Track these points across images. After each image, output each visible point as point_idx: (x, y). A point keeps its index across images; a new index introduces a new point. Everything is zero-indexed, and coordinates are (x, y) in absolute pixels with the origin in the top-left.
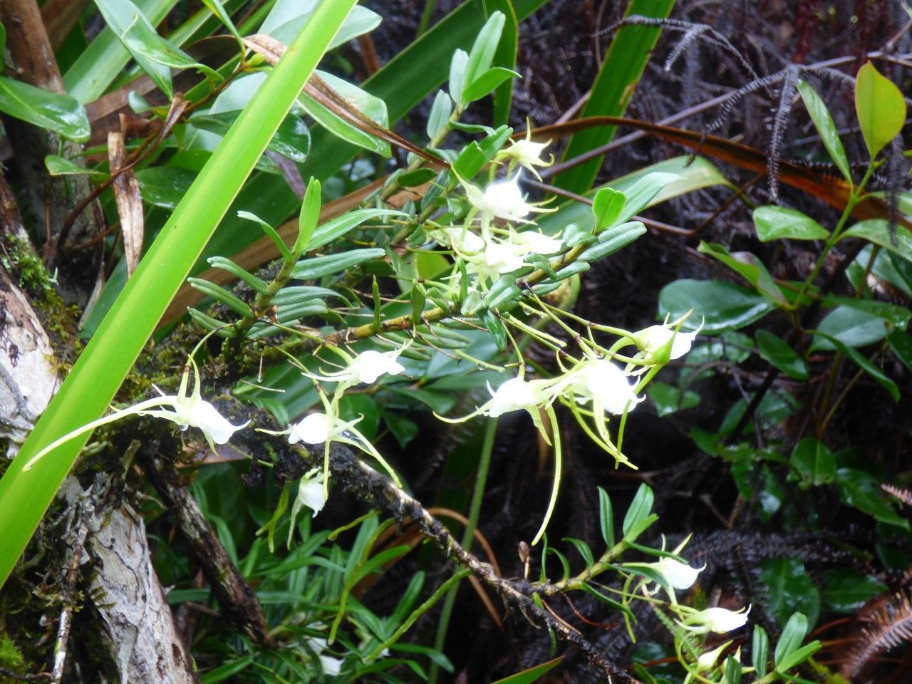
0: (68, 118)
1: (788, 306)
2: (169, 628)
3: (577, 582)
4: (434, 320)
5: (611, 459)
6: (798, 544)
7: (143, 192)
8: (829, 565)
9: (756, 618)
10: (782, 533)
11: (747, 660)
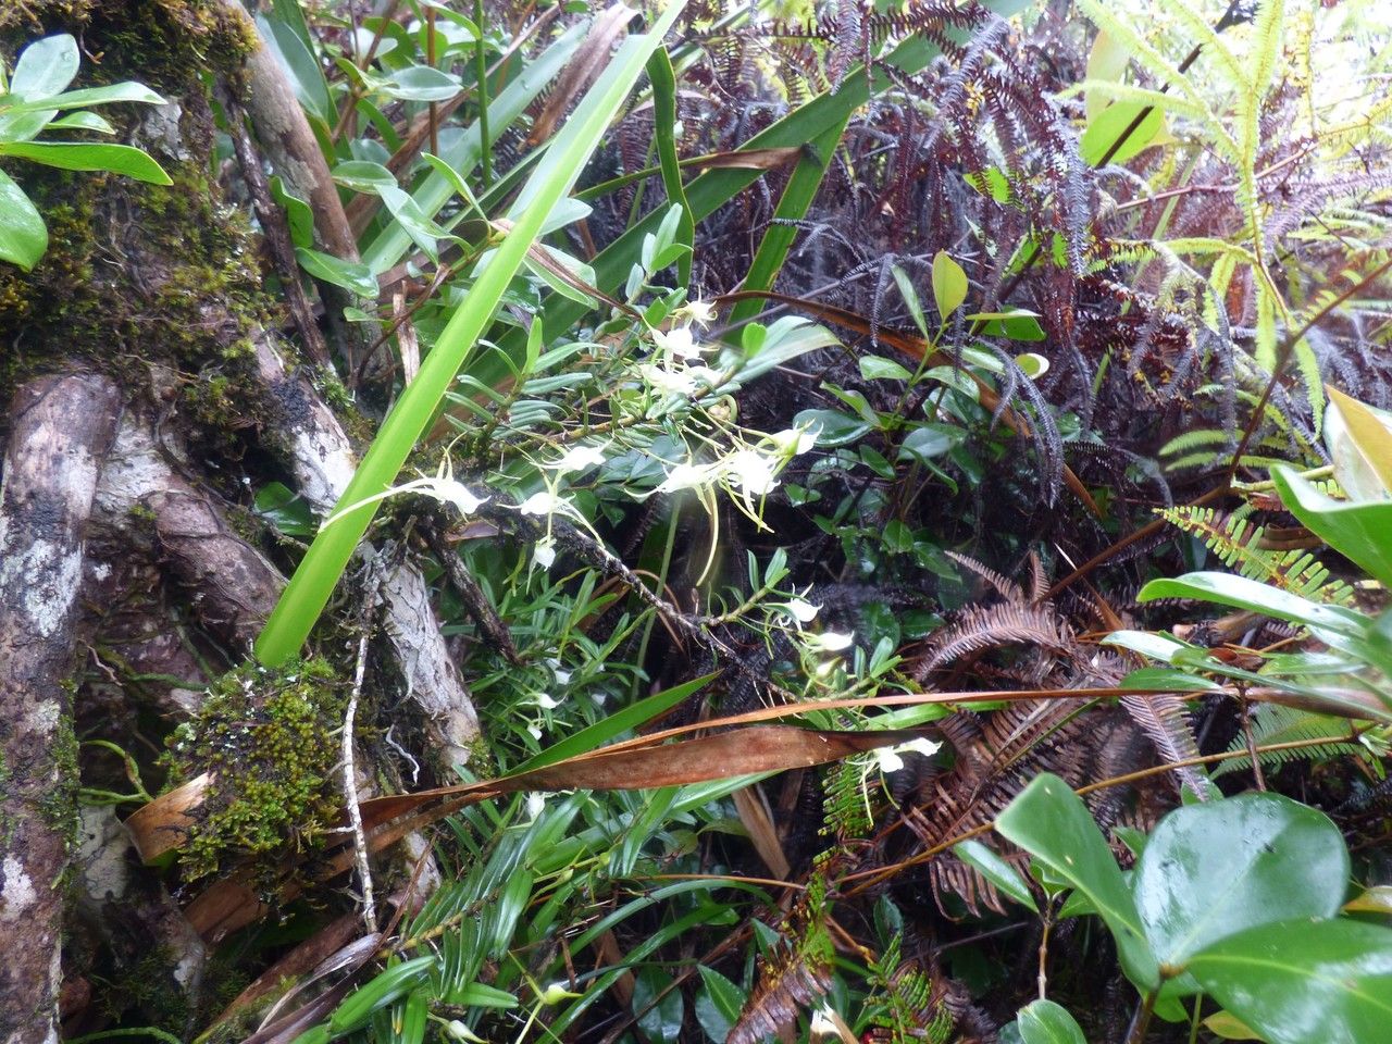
0: (365, 282)
1: (884, 428)
2: (443, 650)
3: (732, 617)
4: (628, 425)
5: (756, 525)
6: (886, 592)
7: (418, 337)
8: (907, 607)
9: (858, 641)
10: (875, 585)
11: (851, 670)
